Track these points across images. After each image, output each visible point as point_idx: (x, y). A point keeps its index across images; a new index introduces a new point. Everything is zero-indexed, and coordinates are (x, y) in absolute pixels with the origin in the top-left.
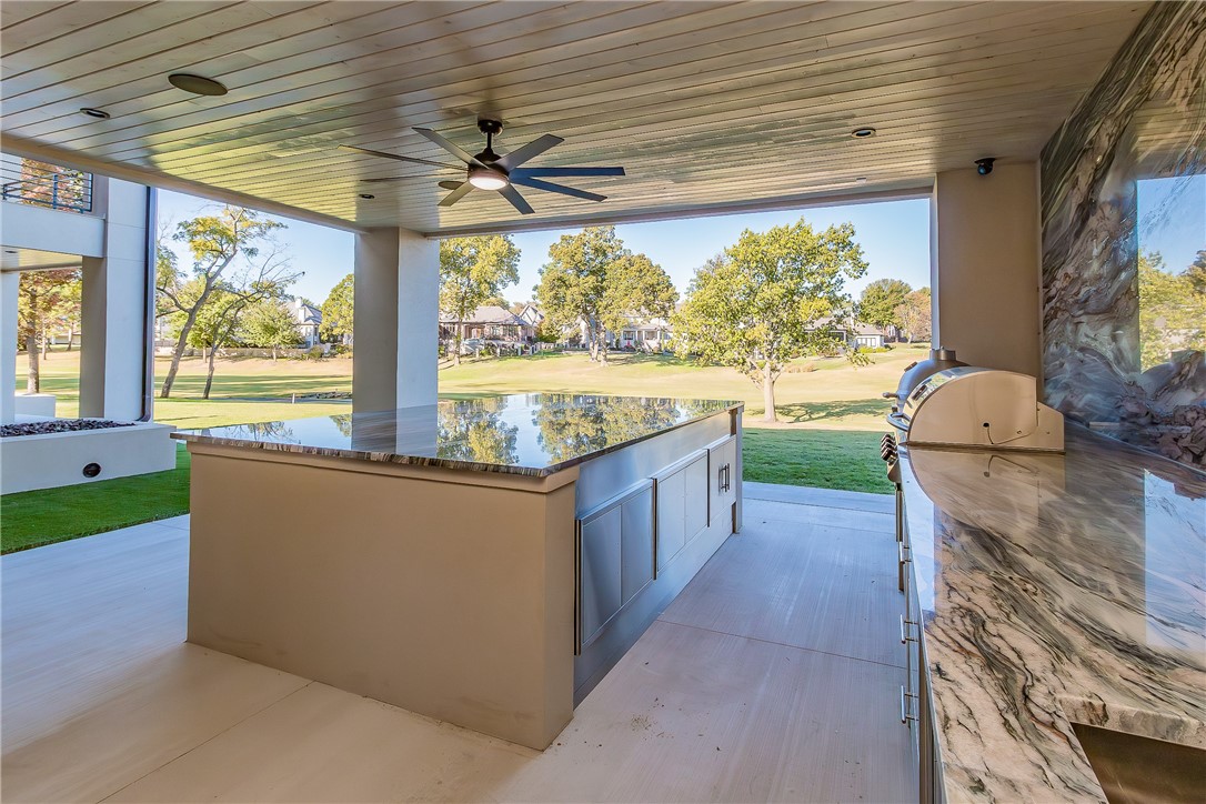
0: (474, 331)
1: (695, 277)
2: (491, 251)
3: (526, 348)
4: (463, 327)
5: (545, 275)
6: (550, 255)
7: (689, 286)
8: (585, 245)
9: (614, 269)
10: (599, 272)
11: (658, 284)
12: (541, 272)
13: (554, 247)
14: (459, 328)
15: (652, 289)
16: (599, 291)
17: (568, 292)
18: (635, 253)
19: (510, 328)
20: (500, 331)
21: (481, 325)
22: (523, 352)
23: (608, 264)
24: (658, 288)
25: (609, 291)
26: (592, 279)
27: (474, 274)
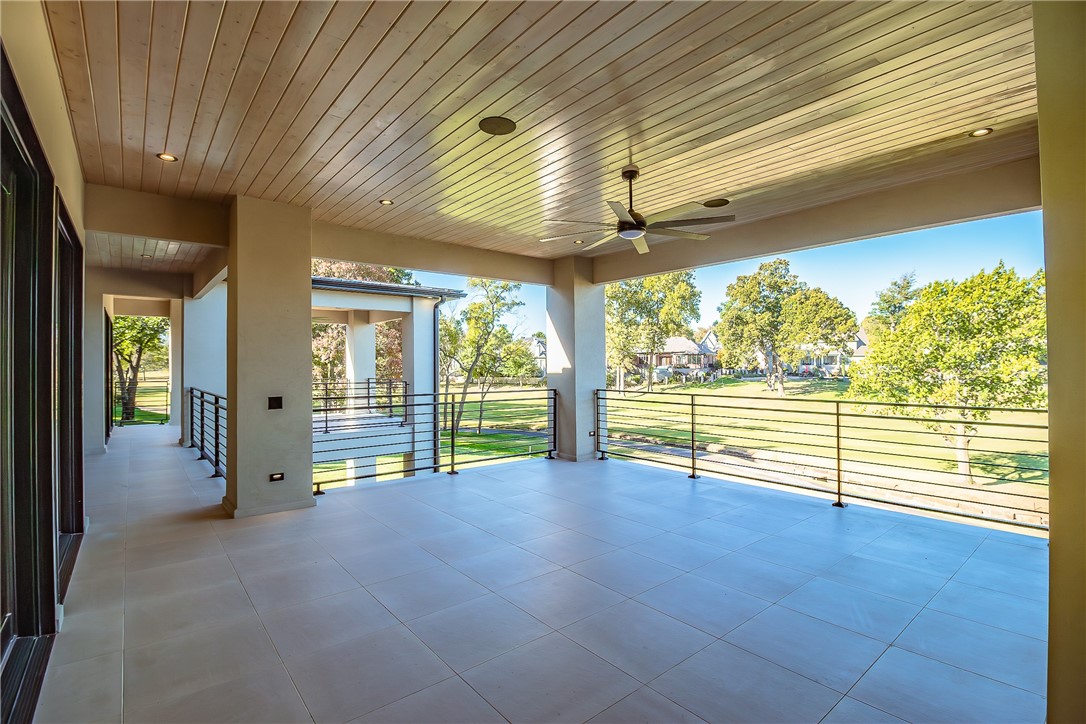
0: (664, 359)
1: (877, 300)
2: (676, 295)
3: (708, 374)
4: (654, 357)
5: (724, 311)
6: (728, 294)
7: (870, 311)
8: (759, 283)
9: (789, 303)
10: (775, 308)
11: (836, 318)
12: (719, 309)
13: (731, 288)
14: (651, 358)
15: (830, 323)
16: (775, 326)
17: (746, 329)
18: (812, 286)
19: (694, 358)
20: (684, 360)
21: (669, 355)
22: (705, 380)
23: (784, 299)
24: (836, 320)
25: (785, 325)
26: (767, 315)
27: (662, 316)
